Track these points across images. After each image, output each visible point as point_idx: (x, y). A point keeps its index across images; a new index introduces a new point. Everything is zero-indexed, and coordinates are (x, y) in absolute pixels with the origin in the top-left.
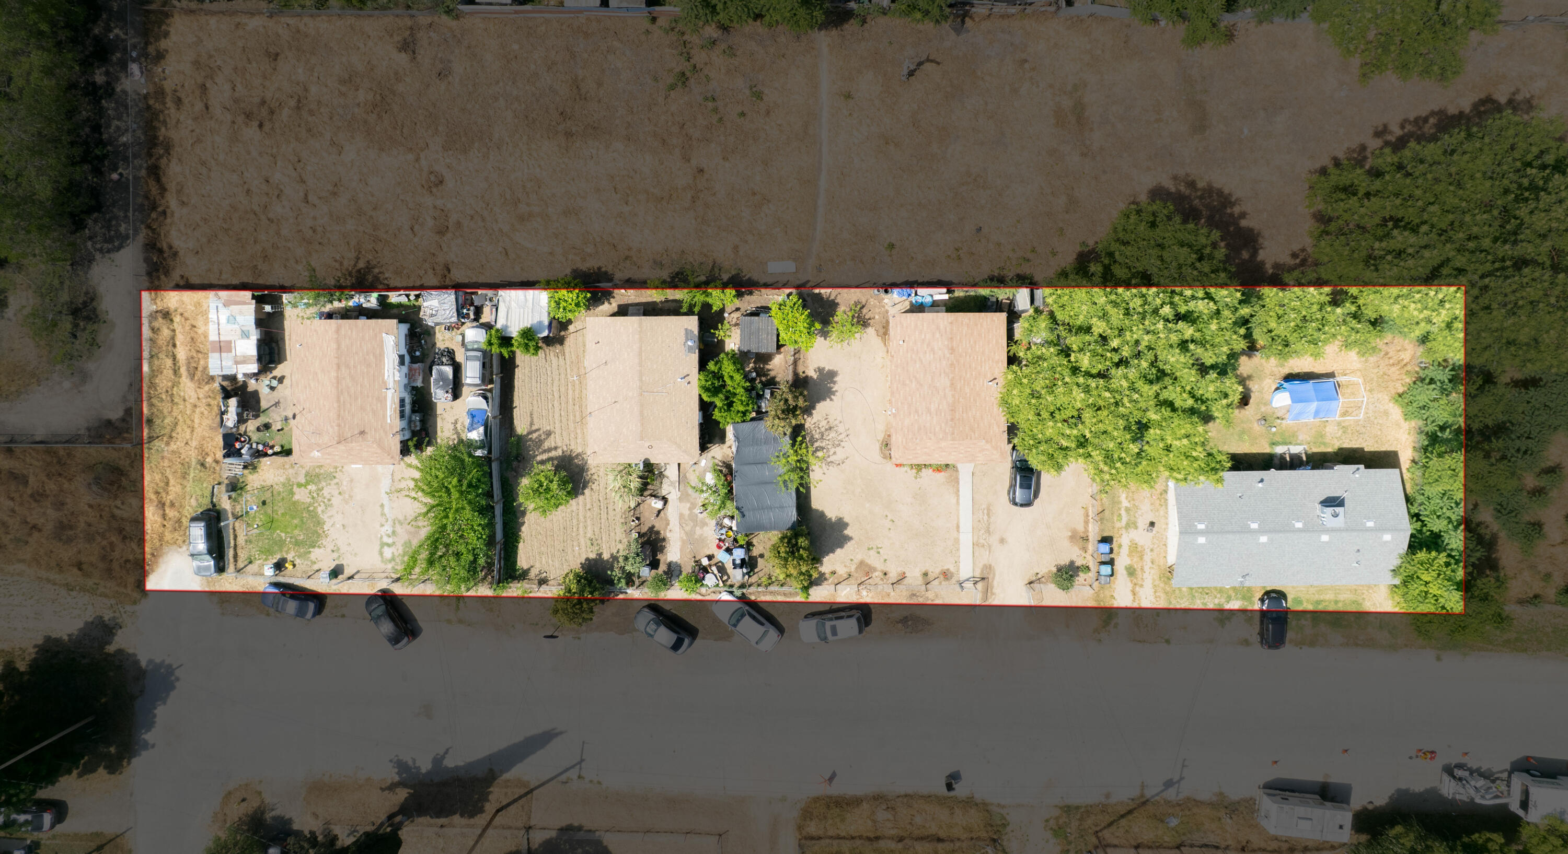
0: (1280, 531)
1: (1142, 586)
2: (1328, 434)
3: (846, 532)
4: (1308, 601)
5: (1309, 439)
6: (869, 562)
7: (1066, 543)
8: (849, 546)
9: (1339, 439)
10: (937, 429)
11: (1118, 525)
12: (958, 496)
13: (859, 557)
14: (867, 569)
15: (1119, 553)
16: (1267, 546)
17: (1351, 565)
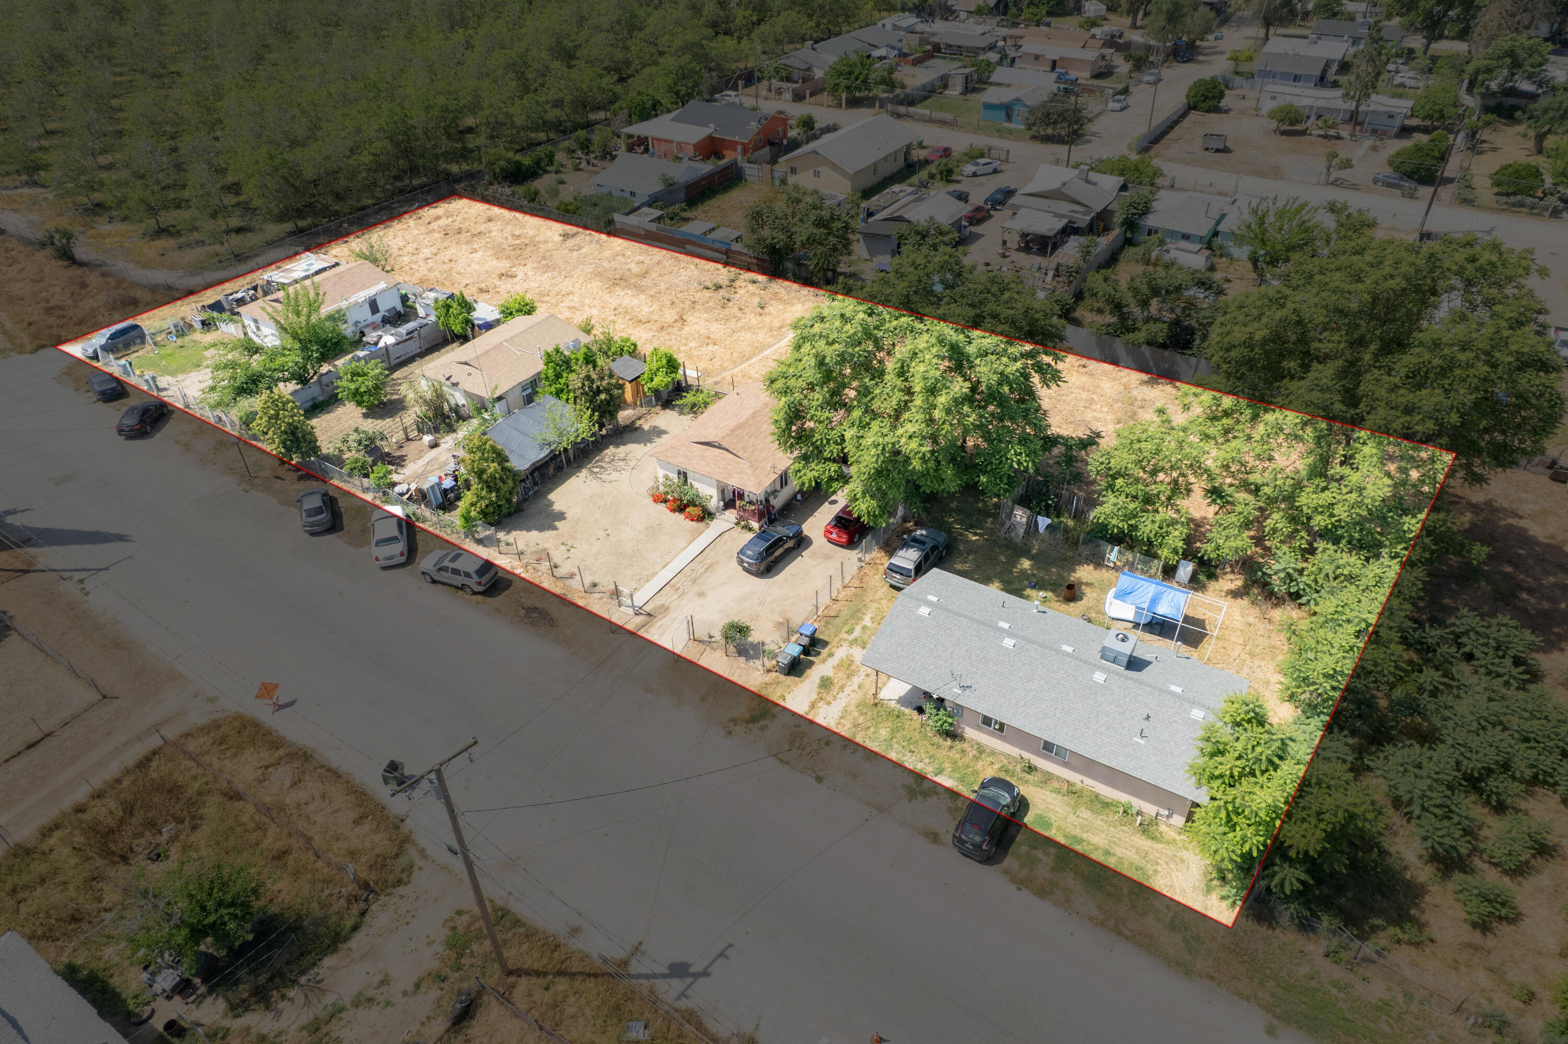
0: (1035, 642)
1: (829, 703)
3: (557, 523)
4: (1060, 828)
6: (552, 552)
7: (769, 626)
11: (844, 636)
13: (546, 545)
14: (543, 556)
15: (824, 661)
16: (1012, 656)
17: (1132, 737)
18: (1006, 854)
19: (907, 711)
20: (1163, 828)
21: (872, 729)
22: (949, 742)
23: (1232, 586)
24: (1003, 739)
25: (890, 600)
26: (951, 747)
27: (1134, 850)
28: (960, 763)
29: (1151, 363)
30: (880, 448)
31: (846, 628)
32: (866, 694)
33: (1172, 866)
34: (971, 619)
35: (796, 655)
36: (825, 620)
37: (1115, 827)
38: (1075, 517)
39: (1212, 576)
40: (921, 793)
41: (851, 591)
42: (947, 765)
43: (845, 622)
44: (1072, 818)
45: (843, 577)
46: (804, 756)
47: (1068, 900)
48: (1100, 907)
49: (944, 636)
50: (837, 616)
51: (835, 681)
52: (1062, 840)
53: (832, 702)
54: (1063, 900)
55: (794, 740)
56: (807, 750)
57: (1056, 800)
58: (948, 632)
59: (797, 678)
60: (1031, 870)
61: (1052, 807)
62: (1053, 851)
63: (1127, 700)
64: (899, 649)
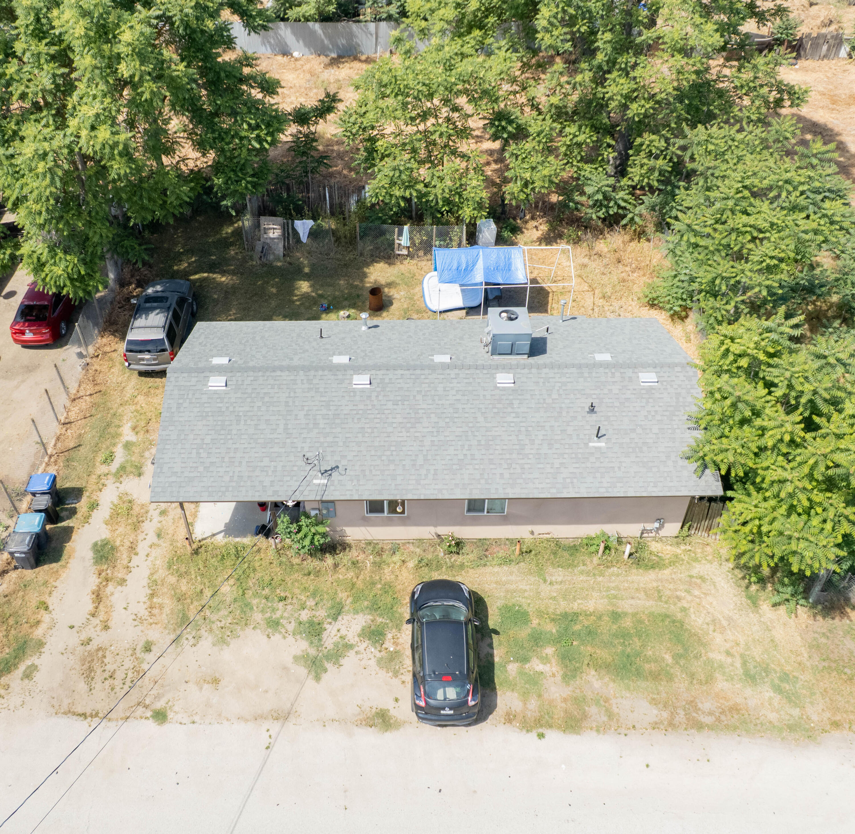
0: (398, 366)
1: (122, 582)
4: (540, 614)
11: (102, 470)
15: (87, 519)
16: (373, 398)
17: (586, 444)
18: (494, 689)
19: (247, 540)
20: (655, 546)
21: (208, 593)
22: (329, 560)
23: (538, 234)
24: (405, 522)
25: (147, 394)
26: (336, 566)
27: (642, 595)
28: (360, 584)
29: (326, 42)
30: (50, 157)
31: (101, 456)
32: (173, 542)
33: (696, 592)
34: (290, 369)
35: (37, 529)
36: (62, 458)
37: (602, 574)
38: (333, 214)
39: (515, 230)
40: (328, 657)
41: (84, 404)
42: (342, 595)
43: (96, 449)
44: (546, 590)
45: (66, 388)
46: (117, 689)
47: (610, 715)
48: (654, 702)
49: (264, 408)
50: (79, 445)
51: (118, 543)
52: (552, 628)
53: (127, 577)
54: (605, 719)
55: (91, 669)
56: (120, 675)
57: (511, 573)
58: (266, 399)
59: (54, 565)
60: (540, 696)
61: (513, 587)
62: (550, 650)
63: (555, 396)
64: (204, 455)
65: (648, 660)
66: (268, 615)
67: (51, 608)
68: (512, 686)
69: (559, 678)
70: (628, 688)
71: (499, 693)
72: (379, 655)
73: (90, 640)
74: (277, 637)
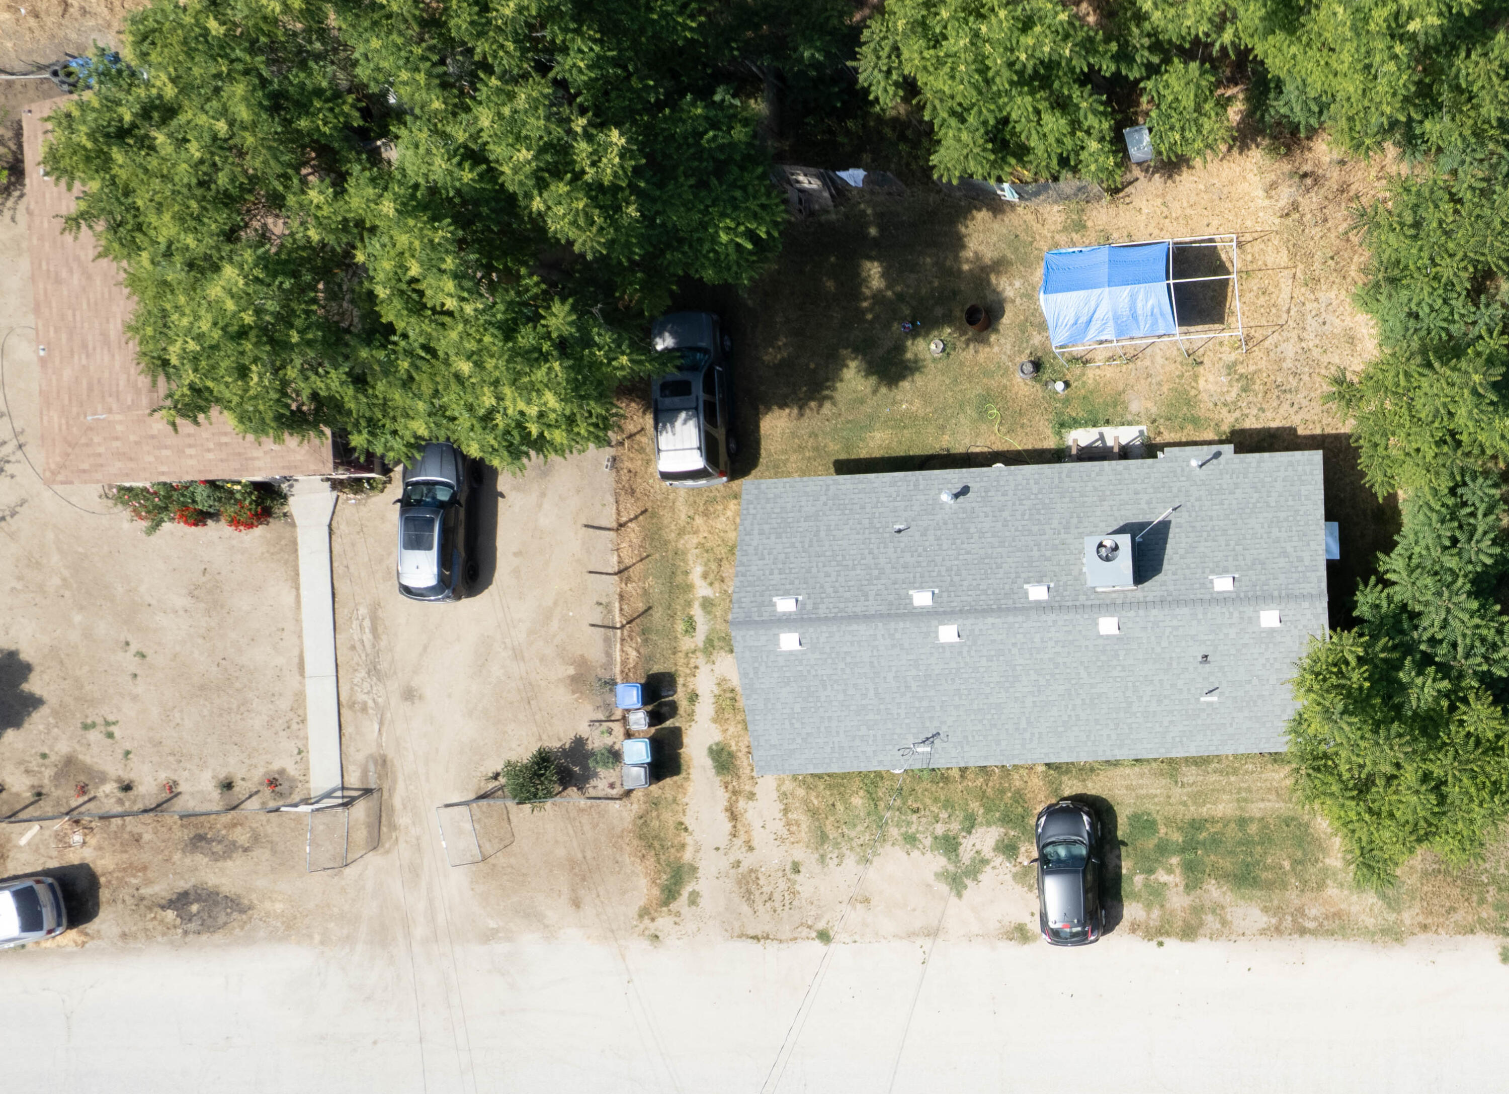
0: (986, 611)
1: (751, 796)
2: (1204, 396)
3: (26, 687)
4: (1169, 822)
5: (1154, 410)
6: (86, 758)
7: (562, 696)
8: (37, 721)
9: (1232, 407)
10: (122, 383)
11: (686, 643)
12: (298, 589)
13: (63, 748)
14: (82, 778)
15: (691, 714)
16: (965, 653)
17: (1198, 700)
18: (1120, 902)
21: (840, 806)
27: (1273, 797)
31: (680, 624)
34: (866, 620)
35: (647, 760)
36: (635, 629)
40: (967, 873)
41: (633, 534)
42: (973, 806)
43: (671, 611)
44: (1176, 793)
46: (779, 910)
47: (1224, 923)
48: (1265, 910)
49: (848, 671)
50: (650, 608)
51: (734, 748)
52: (1177, 837)
53: (755, 790)
54: (1219, 926)
55: (749, 892)
56: (777, 896)
57: (1142, 775)
58: (849, 660)
59: (675, 778)
60: (1162, 906)
61: (1143, 792)
62: (1175, 860)
63: (1165, 644)
64: (797, 725)
65: (1266, 868)
66: (903, 830)
67: (690, 829)
68: (1136, 897)
69: (1181, 888)
70: (1243, 897)
71: (1126, 904)
72: (1014, 870)
73: (739, 862)
74: (916, 854)
